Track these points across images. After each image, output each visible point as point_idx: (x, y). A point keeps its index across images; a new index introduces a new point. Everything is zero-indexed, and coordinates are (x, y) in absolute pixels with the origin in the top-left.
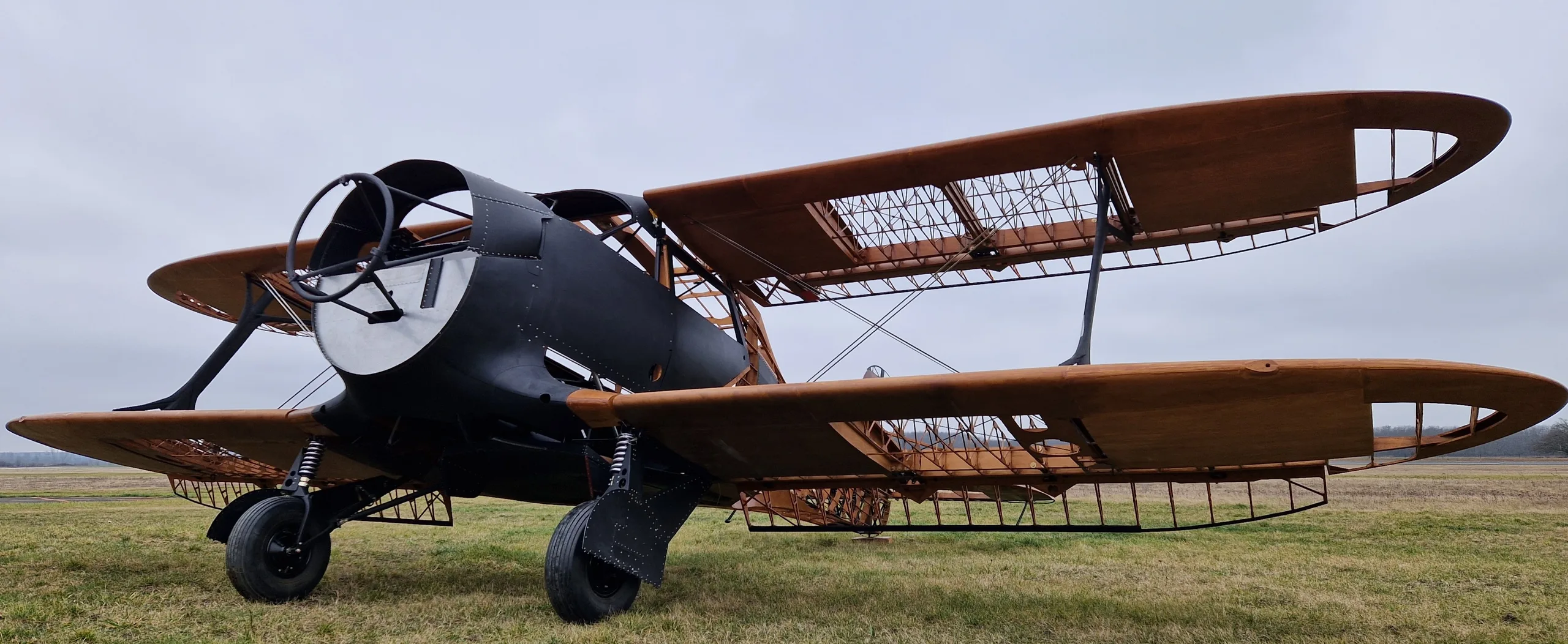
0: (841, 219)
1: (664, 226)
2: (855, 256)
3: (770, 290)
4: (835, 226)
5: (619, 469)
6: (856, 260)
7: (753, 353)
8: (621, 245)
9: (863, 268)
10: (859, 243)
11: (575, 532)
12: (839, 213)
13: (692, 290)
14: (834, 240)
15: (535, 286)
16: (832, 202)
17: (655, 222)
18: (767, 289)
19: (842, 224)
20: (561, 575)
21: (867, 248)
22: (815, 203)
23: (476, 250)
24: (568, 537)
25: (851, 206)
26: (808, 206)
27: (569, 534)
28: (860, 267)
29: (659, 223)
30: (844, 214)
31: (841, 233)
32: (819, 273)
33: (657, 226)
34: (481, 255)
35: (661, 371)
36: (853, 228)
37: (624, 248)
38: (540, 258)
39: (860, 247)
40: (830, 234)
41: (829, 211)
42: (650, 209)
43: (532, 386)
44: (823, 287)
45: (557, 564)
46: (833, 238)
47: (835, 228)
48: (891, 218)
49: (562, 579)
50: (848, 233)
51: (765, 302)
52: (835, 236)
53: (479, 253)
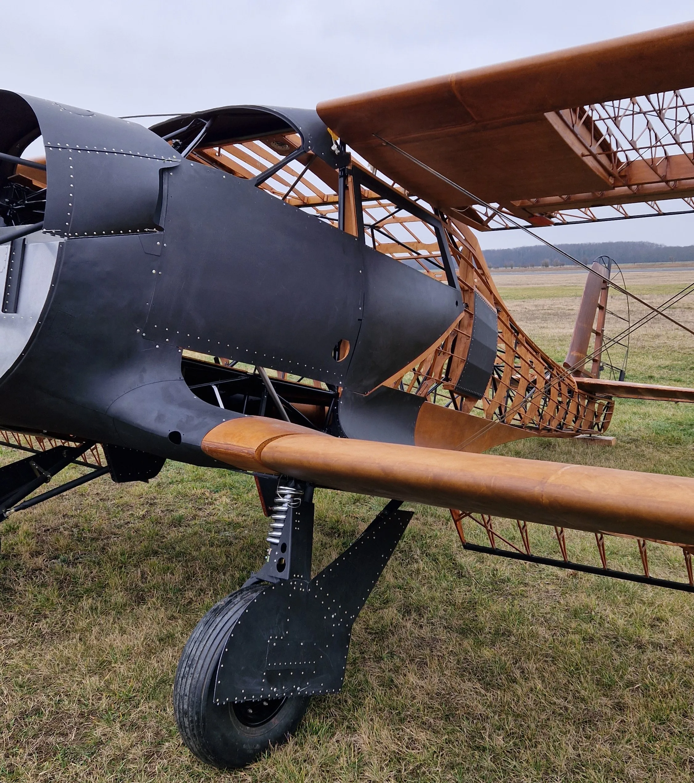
0: (596, 127)
1: (348, 149)
2: (610, 174)
3: (489, 215)
4: (587, 138)
5: (277, 541)
6: (611, 181)
7: (467, 291)
8: (304, 167)
9: (622, 190)
10: (618, 159)
11: (208, 659)
12: (594, 119)
13: (395, 215)
14: (585, 159)
15: (157, 272)
16: (586, 108)
17: (334, 147)
18: (486, 214)
19: (597, 134)
20: (192, 721)
21: (629, 163)
22: (561, 112)
23: (57, 233)
24: (199, 666)
25: (616, 110)
26: (551, 116)
27: (201, 662)
28: (617, 189)
29: (342, 147)
30: (601, 119)
31: (595, 148)
32: (558, 197)
33: (337, 152)
34: (66, 238)
35: (349, 347)
36: (612, 137)
37: (308, 170)
38: (161, 229)
39: (619, 163)
40: (578, 149)
41: (580, 118)
42: (328, 129)
43: (160, 418)
44: (560, 212)
45: (186, 707)
46: (583, 155)
47: (587, 142)
48: (678, 123)
49: (193, 726)
50: (605, 146)
51: (483, 226)
52: (587, 153)
53: (62, 236)
